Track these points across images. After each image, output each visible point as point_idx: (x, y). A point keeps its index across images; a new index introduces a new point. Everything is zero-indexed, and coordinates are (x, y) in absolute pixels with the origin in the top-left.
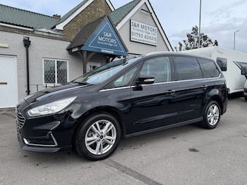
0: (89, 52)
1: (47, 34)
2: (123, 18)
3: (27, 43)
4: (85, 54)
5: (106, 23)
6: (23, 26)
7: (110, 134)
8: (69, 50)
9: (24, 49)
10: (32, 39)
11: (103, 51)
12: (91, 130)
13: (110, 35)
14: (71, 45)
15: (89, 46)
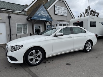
3: (9, 17)
4: (33, 21)
11: (41, 19)
13: (44, 12)
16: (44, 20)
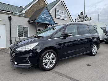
0: (38, 23)
1: (19, 15)
2: (52, 8)
3: (10, 19)
4: (36, 24)
5: (45, 10)
6: (7, 11)
7: (53, 59)
8: (29, 22)
9: (9, 21)
10: (12, 17)
11: (44, 22)
12: (45, 57)
13: (47, 15)
14: (29, 20)
15: (38, 20)
16: (47, 23)
